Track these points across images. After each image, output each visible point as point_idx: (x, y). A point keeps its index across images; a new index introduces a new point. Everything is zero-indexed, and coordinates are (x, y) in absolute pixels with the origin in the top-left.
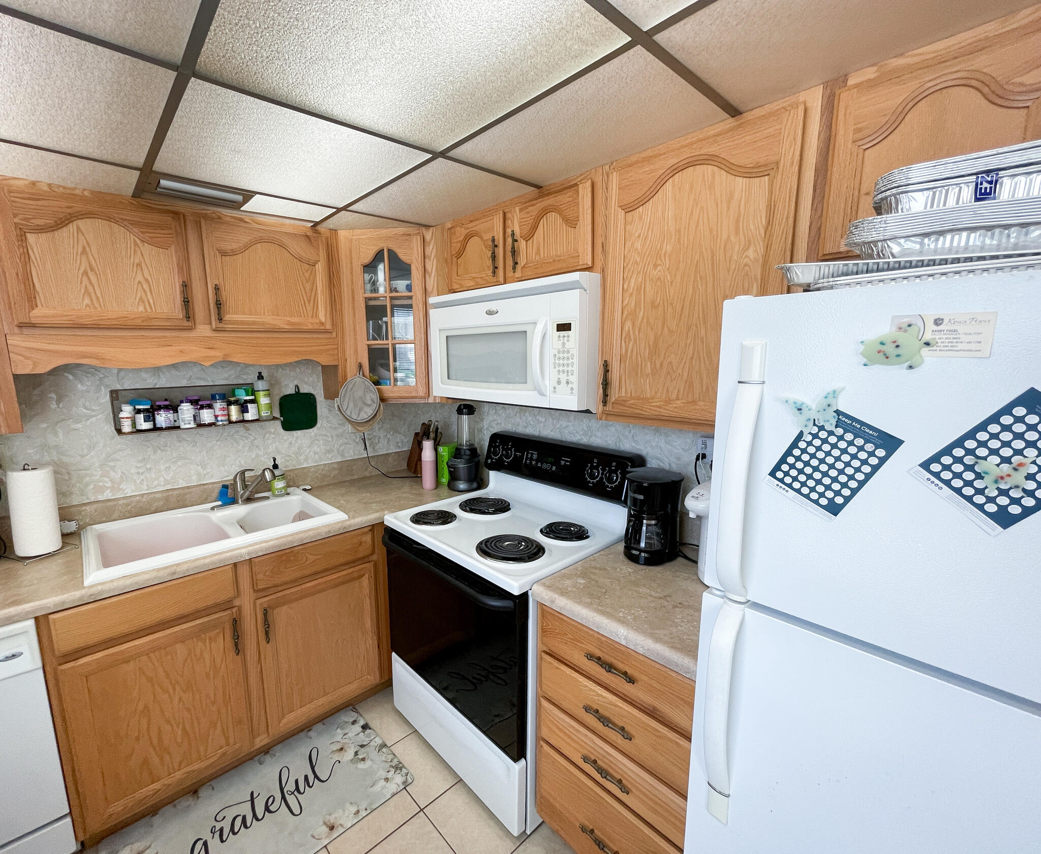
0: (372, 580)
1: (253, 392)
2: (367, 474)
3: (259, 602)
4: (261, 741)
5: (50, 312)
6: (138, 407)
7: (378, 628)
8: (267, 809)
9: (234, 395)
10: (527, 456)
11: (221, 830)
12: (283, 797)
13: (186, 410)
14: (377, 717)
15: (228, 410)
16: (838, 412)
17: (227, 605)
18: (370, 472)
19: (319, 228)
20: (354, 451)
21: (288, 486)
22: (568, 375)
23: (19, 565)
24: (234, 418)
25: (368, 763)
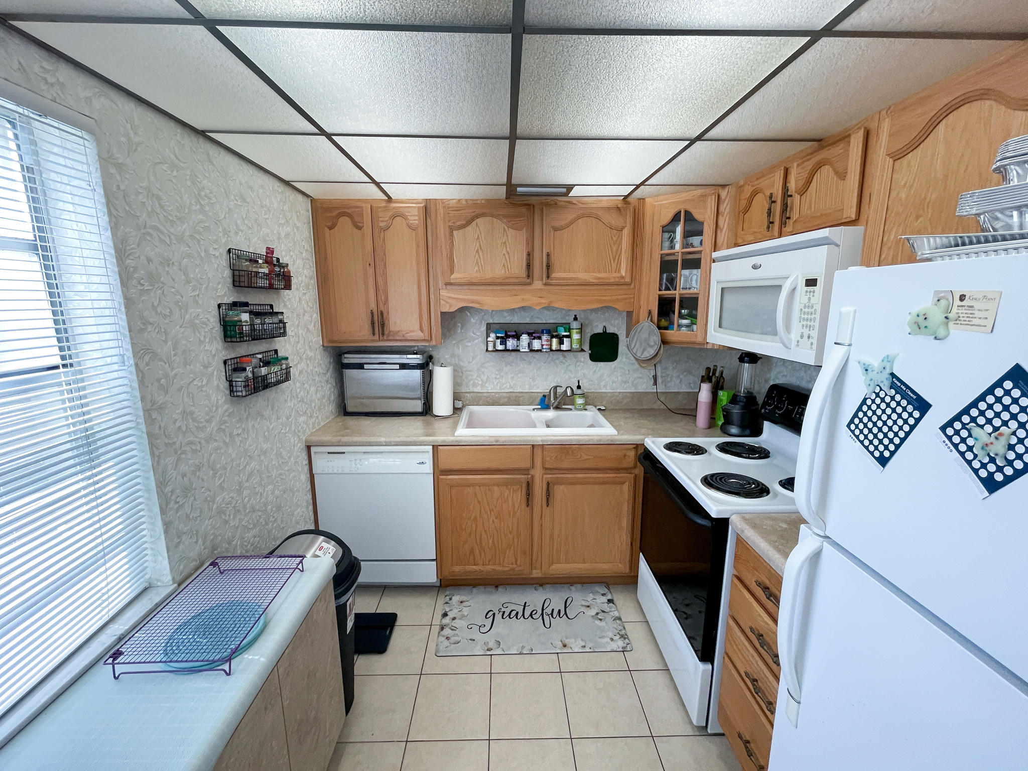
0: (632, 489)
1: (569, 330)
2: (655, 406)
3: (545, 476)
4: (537, 573)
5: (462, 276)
6: (498, 335)
7: (633, 528)
8: (531, 615)
9: (557, 331)
10: (798, 410)
11: (504, 612)
12: (542, 614)
13: (525, 338)
14: (621, 599)
15: (551, 341)
16: (893, 375)
17: (525, 471)
18: (658, 405)
19: (629, 199)
20: (644, 385)
21: (587, 403)
22: (810, 330)
23: (432, 419)
24: (554, 348)
25: (602, 624)
